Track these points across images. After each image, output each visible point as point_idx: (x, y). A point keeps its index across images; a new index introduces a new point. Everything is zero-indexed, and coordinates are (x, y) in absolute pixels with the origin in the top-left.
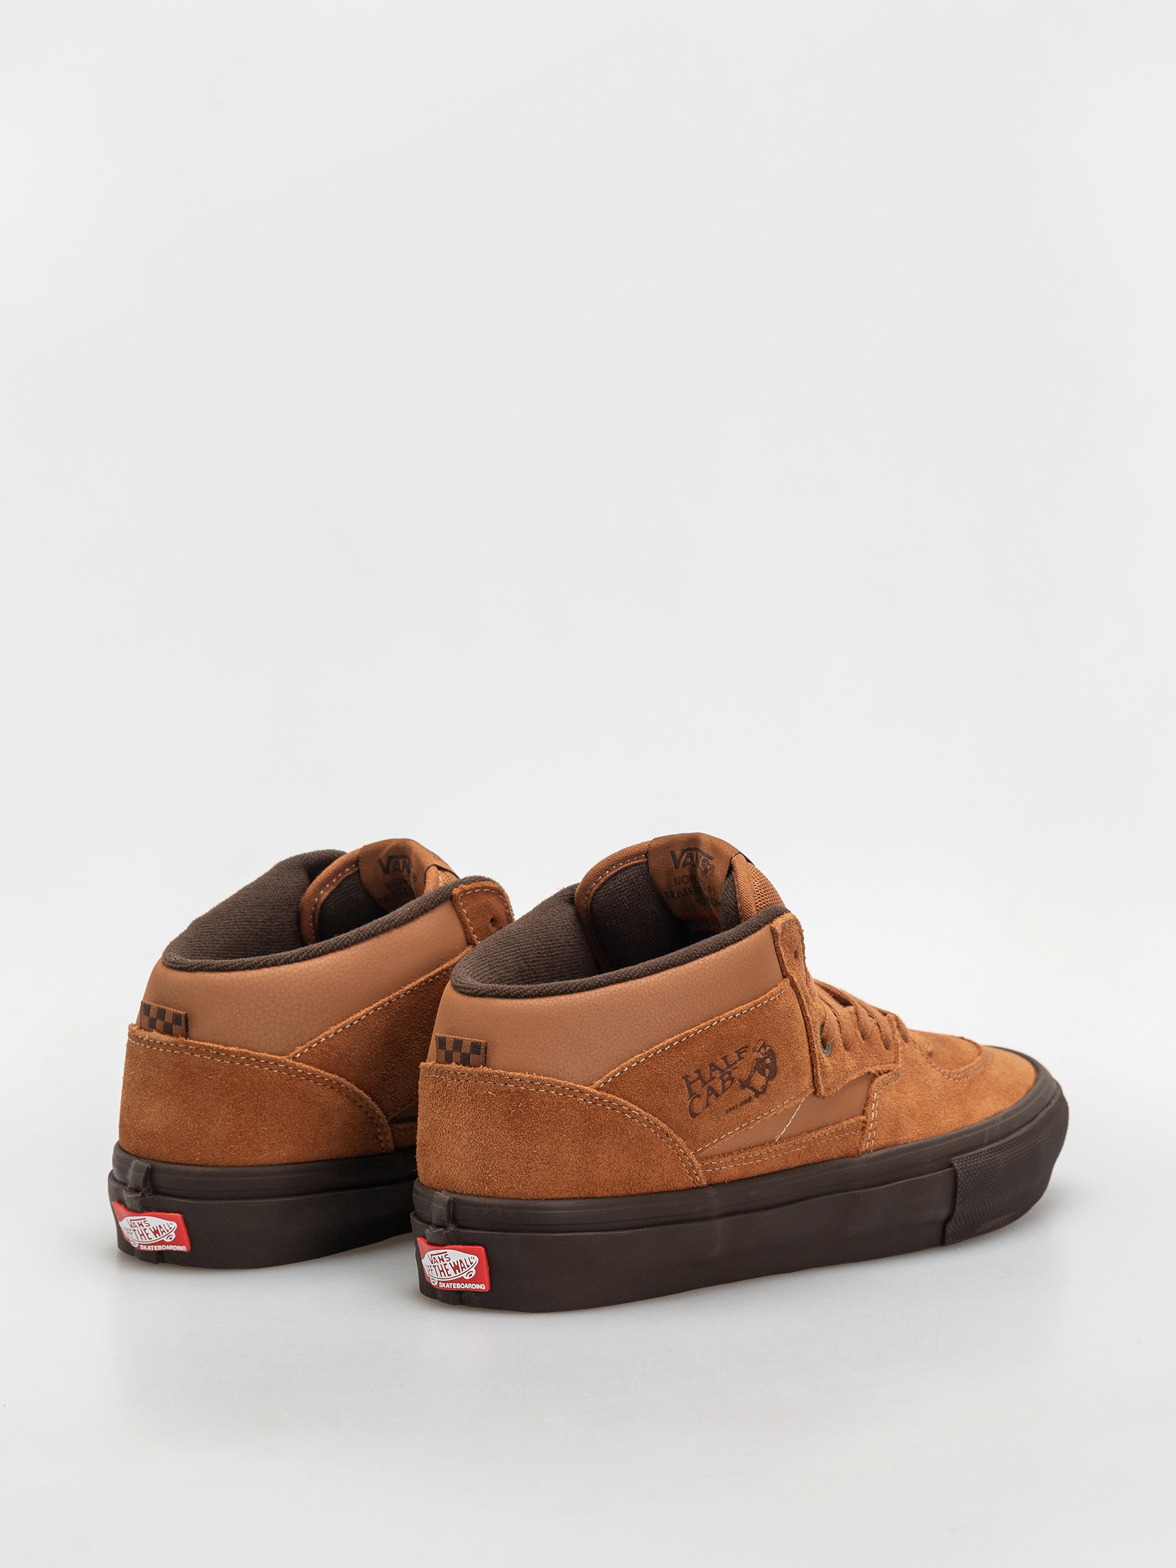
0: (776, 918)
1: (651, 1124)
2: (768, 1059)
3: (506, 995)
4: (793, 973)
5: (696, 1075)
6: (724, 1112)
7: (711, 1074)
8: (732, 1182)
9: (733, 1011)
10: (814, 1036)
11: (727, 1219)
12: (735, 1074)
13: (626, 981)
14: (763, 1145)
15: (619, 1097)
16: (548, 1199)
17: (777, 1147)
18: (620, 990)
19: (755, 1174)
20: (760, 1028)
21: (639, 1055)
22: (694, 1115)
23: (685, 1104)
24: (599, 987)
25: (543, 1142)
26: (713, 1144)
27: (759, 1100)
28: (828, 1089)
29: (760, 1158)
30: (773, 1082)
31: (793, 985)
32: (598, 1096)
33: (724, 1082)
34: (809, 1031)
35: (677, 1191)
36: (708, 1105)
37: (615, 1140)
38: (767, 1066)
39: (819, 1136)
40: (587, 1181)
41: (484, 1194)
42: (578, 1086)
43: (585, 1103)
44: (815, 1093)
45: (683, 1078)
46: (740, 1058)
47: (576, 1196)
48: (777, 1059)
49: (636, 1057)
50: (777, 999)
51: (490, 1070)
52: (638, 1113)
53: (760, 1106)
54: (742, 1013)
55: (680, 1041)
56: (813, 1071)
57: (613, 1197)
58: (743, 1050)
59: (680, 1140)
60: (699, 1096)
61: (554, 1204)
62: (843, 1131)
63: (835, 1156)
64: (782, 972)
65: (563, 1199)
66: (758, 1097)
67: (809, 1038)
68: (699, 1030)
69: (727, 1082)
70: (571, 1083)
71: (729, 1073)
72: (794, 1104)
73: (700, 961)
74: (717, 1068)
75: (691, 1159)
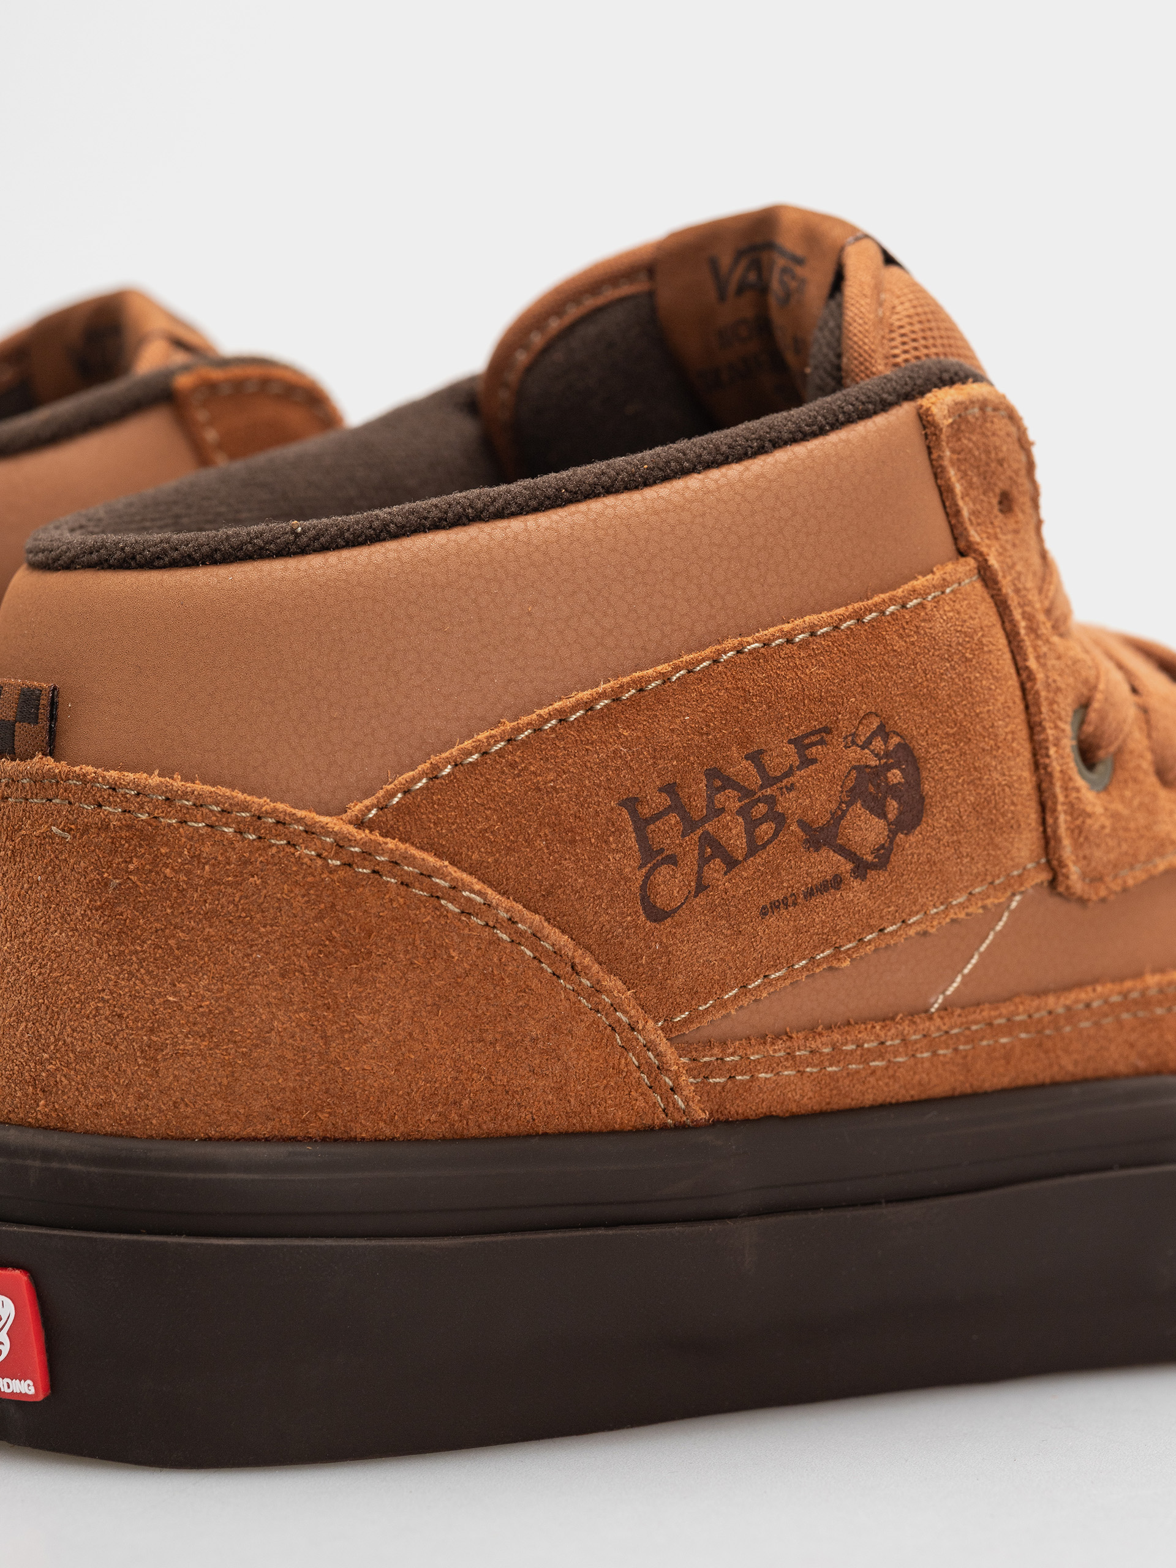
0: (936, 386)
1: (522, 934)
2: (896, 771)
3: (124, 560)
4: (989, 547)
5: (665, 800)
6: (755, 912)
7: (710, 799)
8: (794, 1117)
9: (786, 627)
10: (1047, 724)
11: (771, 1220)
12: (788, 803)
13: (464, 525)
14: (887, 1019)
15: (422, 848)
16: (209, 1139)
17: (934, 1028)
18: (442, 546)
19: (869, 1099)
20: (869, 681)
21: (486, 734)
22: (657, 915)
23: (627, 880)
24: (384, 540)
25: (196, 973)
26: (724, 1005)
27: (866, 884)
28: (1095, 879)
29: (881, 1056)
30: (912, 839)
31: (986, 576)
32: (357, 843)
33: (752, 825)
34: (1033, 710)
35: (613, 1132)
36: (701, 887)
37: (410, 975)
38: (894, 791)
39: (1068, 1008)
40: (327, 1091)
41: (37, 1120)
42: (300, 813)
43: (319, 862)
44: (1053, 883)
45: (623, 804)
46: (807, 762)
47: (291, 1132)
48: (924, 774)
49: (482, 736)
50: (929, 606)
51: (62, 767)
52: (478, 899)
53: (870, 903)
54: (813, 634)
55: (617, 700)
56: (1044, 822)
57: (408, 1141)
58: (814, 739)
59: (611, 982)
60: (672, 860)
61: (224, 1152)
62: (1145, 1001)
63: (1122, 1068)
64: (955, 539)
65: (255, 1140)
66: (863, 878)
67: (1033, 728)
68: (677, 669)
69: (764, 827)
70: (281, 806)
71: (771, 801)
72: (984, 907)
73: (694, 481)
74: (729, 783)
75: (651, 1041)
